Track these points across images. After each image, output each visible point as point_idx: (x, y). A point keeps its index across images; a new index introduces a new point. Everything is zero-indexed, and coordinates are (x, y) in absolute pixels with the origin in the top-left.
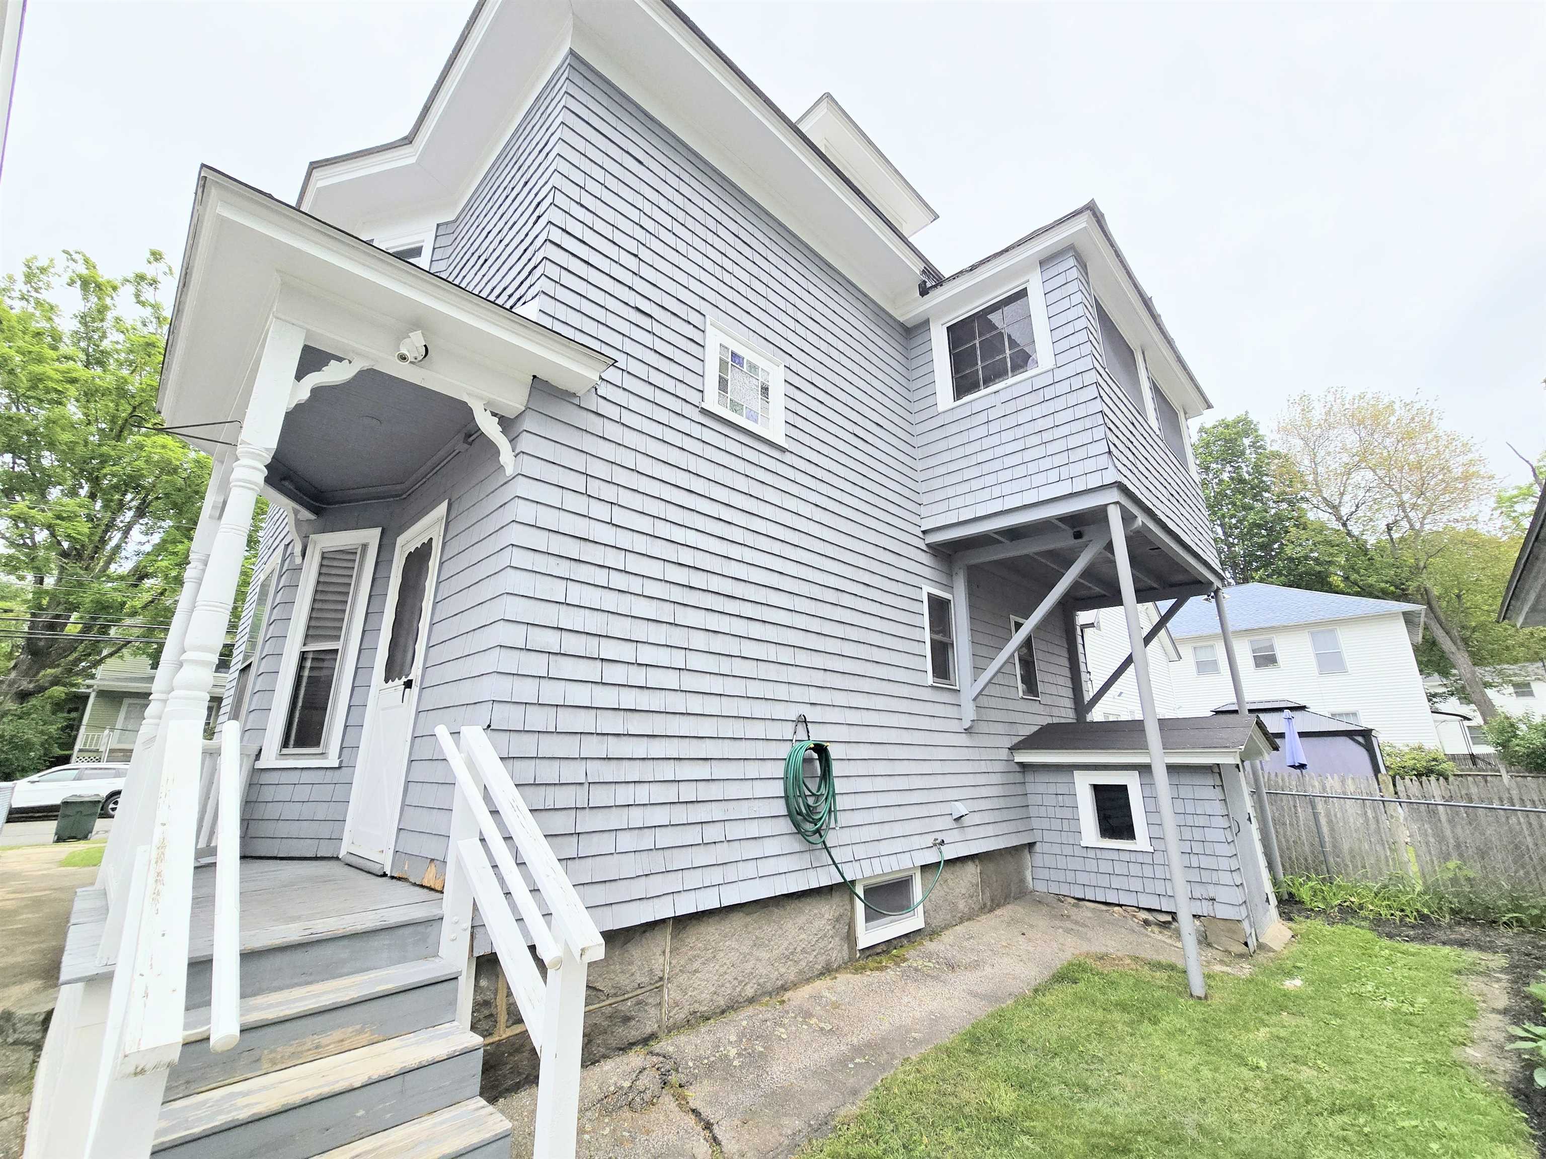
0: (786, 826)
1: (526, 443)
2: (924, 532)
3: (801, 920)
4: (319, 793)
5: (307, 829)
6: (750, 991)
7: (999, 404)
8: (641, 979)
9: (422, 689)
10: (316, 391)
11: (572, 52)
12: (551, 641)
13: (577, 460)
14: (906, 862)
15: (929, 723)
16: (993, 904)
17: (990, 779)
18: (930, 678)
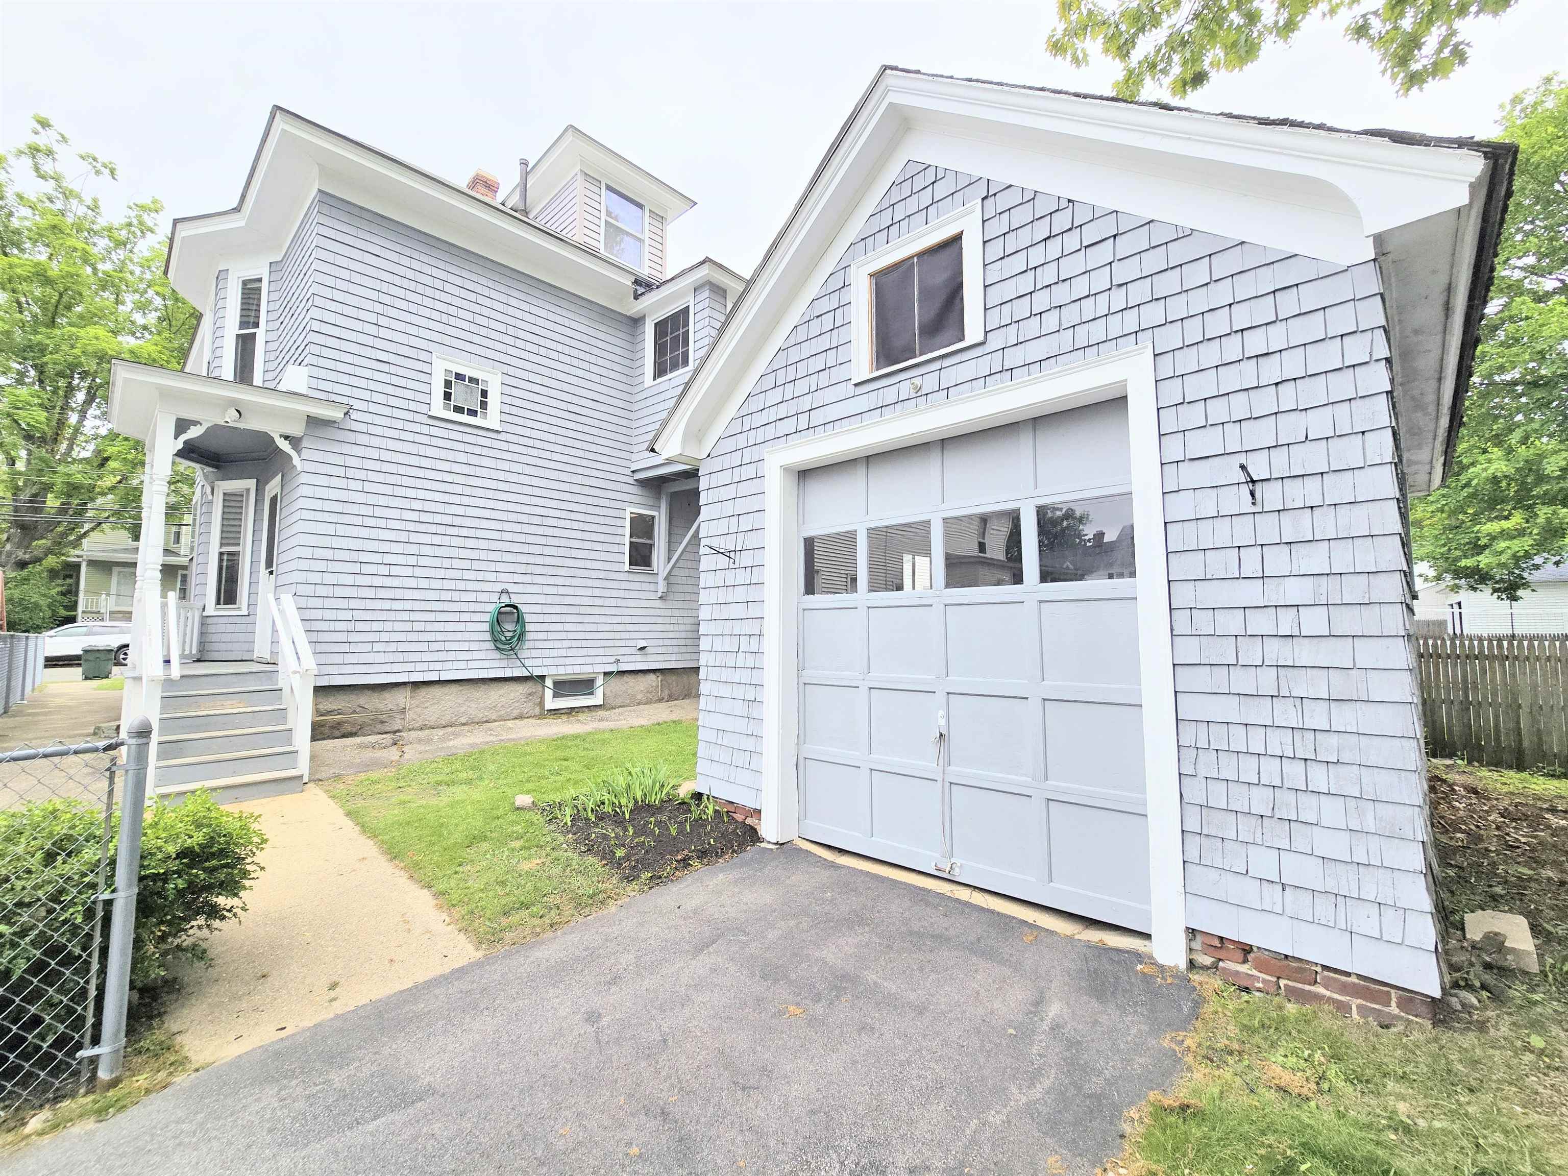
0: (490, 645)
1: (305, 454)
2: (633, 472)
3: (501, 692)
4: (238, 628)
5: (236, 646)
6: (463, 720)
7: (670, 388)
8: (390, 706)
9: (277, 575)
10: (185, 442)
11: (319, 190)
12: (328, 554)
13: (339, 460)
14: (588, 669)
15: (622, 594)
16: (671, 698)
17: (676, 628)
18: (626, 566)
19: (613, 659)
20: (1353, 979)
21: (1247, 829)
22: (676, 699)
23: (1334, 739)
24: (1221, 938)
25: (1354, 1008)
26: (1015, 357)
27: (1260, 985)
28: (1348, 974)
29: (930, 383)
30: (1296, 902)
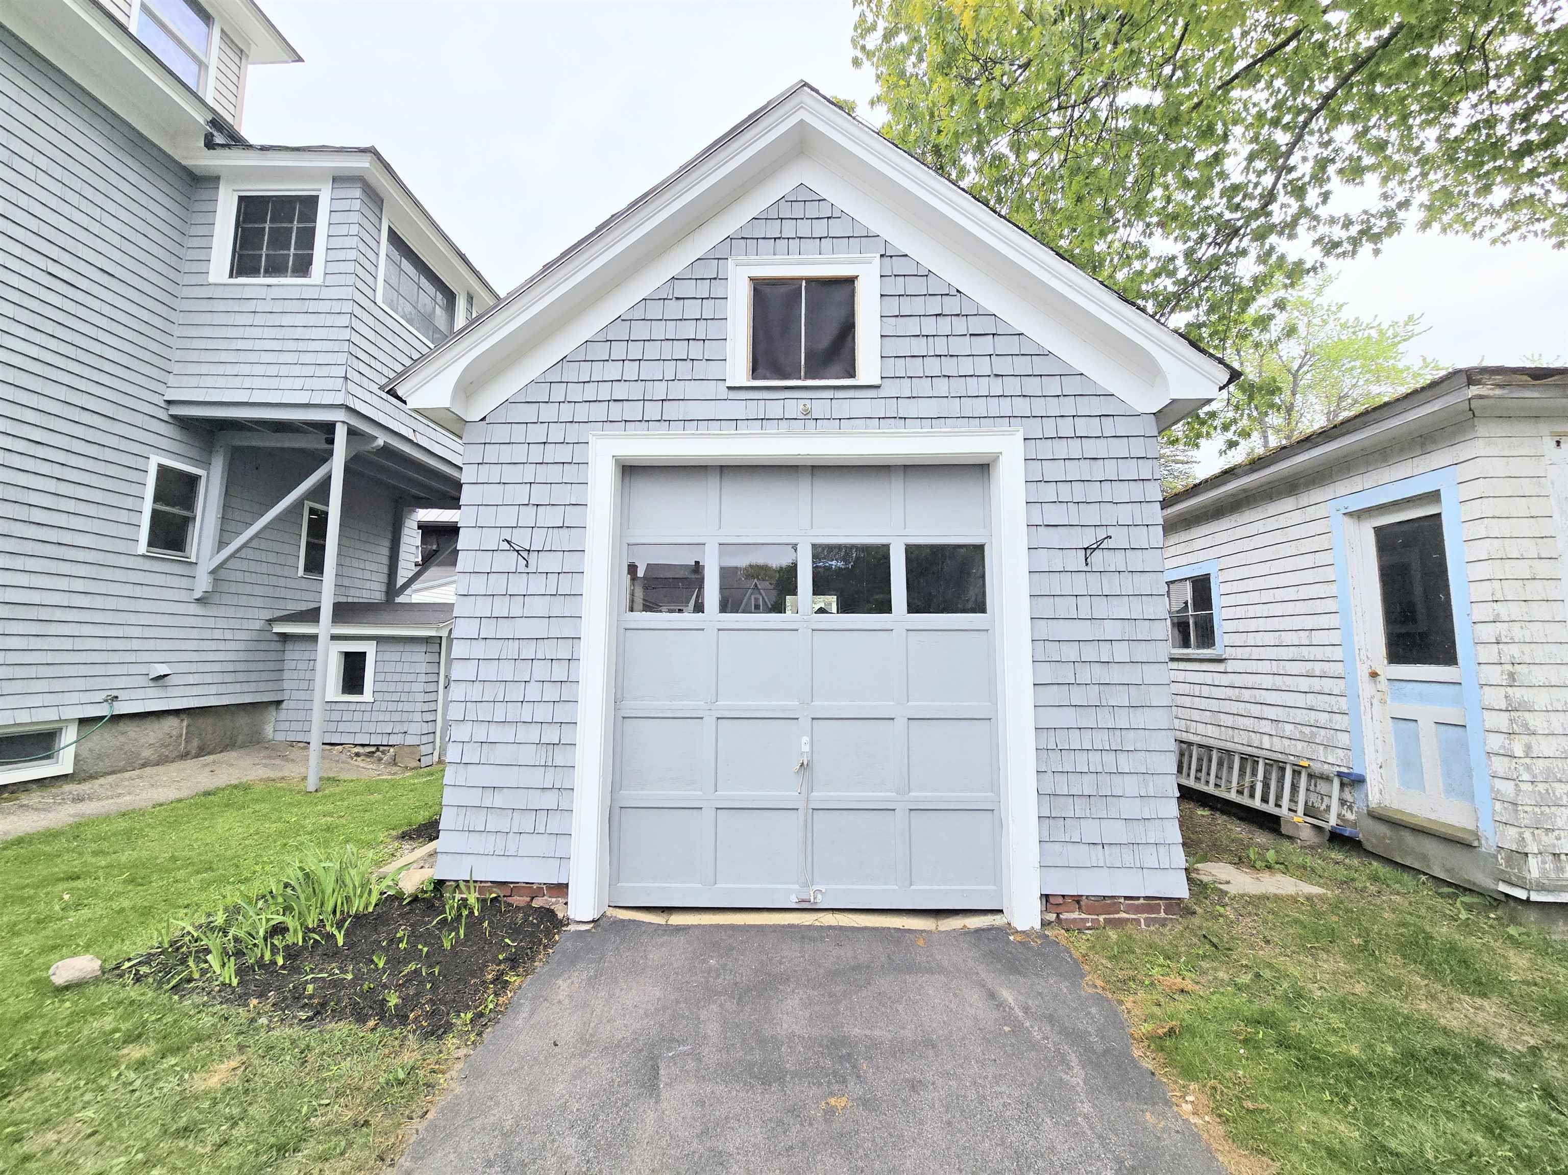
2: (169, 402)
7: (268, 298)
14: (51, 715)
15: (128, 590)
16: (202, 751)
17: (222, 646)
18: (142, 547)
19: (101, 696)
20: (1142, 901)
21: (1081, 807)
22: (209, 753)
23: (1132, 734)
24: (1063, 896)
25: (1142, 921)
26: (909, 408)
27: (1089, 924)
28: (1138, 898)
29: (819, 408)
30: (1112, 856)
